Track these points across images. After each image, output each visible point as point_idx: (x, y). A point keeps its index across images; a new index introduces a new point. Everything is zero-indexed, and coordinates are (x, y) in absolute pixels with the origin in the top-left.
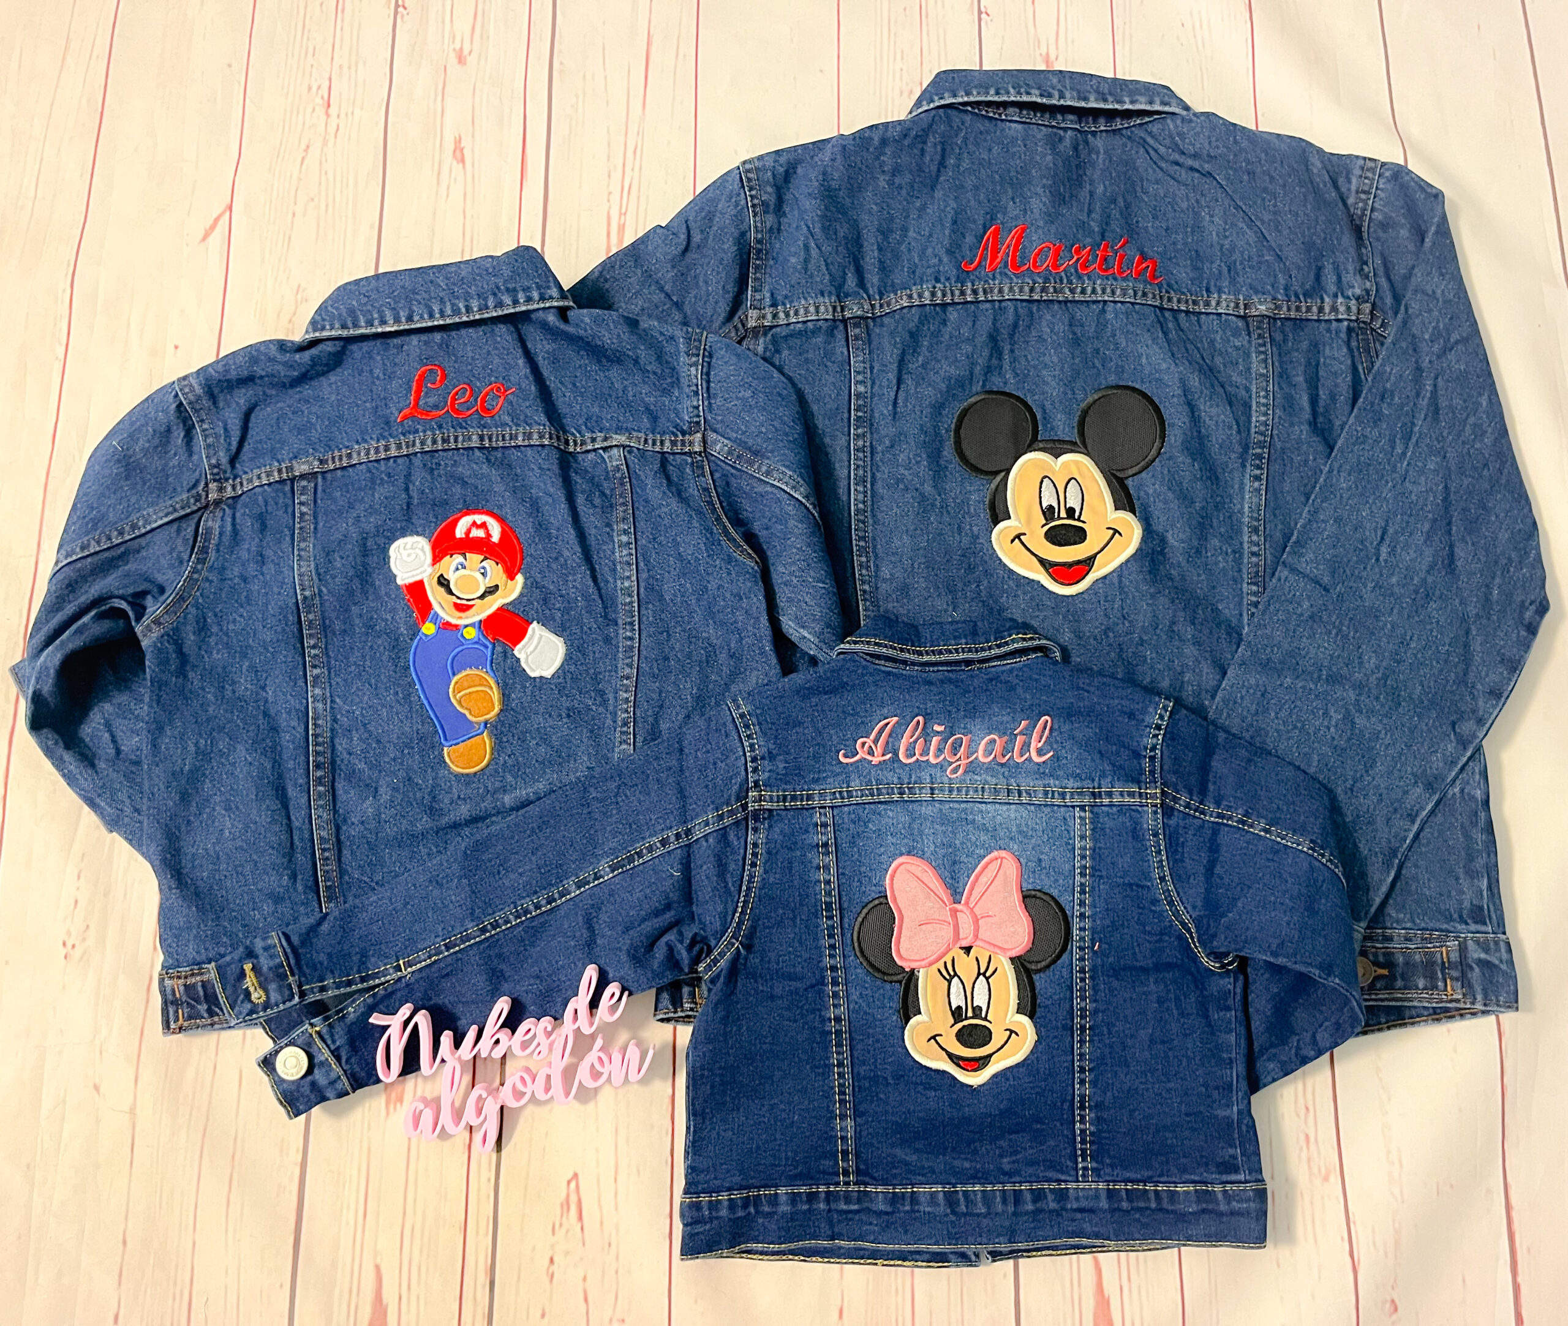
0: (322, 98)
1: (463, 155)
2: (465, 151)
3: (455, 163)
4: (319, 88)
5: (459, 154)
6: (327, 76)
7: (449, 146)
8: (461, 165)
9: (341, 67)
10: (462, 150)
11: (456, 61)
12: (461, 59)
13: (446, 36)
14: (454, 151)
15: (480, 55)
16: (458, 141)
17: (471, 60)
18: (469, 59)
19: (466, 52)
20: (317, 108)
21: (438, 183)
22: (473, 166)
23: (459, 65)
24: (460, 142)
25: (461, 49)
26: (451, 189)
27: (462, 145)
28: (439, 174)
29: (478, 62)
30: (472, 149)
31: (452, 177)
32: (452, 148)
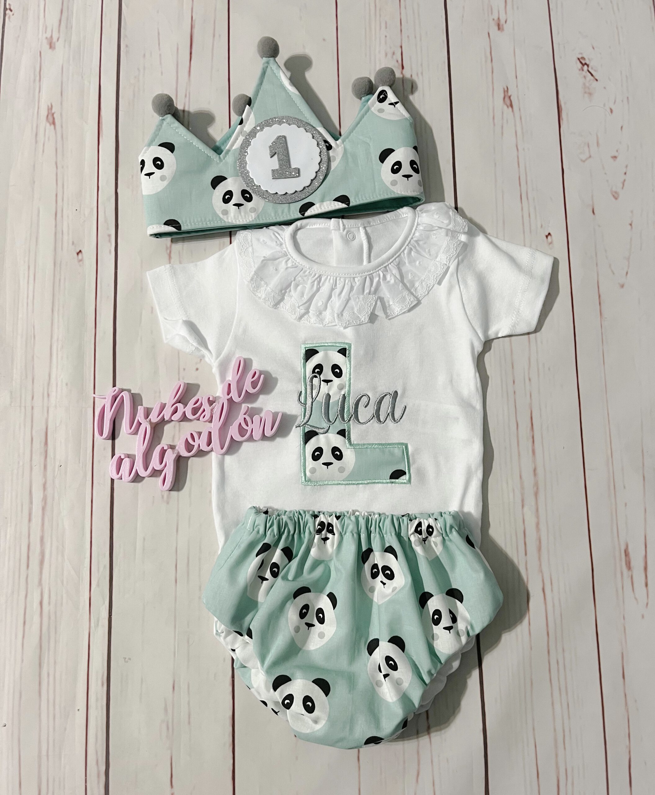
1: (54, 119)
2: (55, 115)
3: (48, 125)
5: (51, 119)
7: (44, 112)
8: (52, 126)
10: (53, 114)
11: (48, 47)
12: (51, 46)
13: (41, 28)
14: (47, 116)
15: (65, 41)
16: (50, 108)
17: (59, 45)
18: (57, 45)
19: (55, 39)
21: (36, 142)
22: (62, 127)
23: (50, 50)
24: (51, 109)
25: (51, 37)
26: (45, 145)
27: (53, 111)
28: (36, 135)
29: (64, 47)
30: (61, 115)
31: (47, 136)
32: (46, 114)
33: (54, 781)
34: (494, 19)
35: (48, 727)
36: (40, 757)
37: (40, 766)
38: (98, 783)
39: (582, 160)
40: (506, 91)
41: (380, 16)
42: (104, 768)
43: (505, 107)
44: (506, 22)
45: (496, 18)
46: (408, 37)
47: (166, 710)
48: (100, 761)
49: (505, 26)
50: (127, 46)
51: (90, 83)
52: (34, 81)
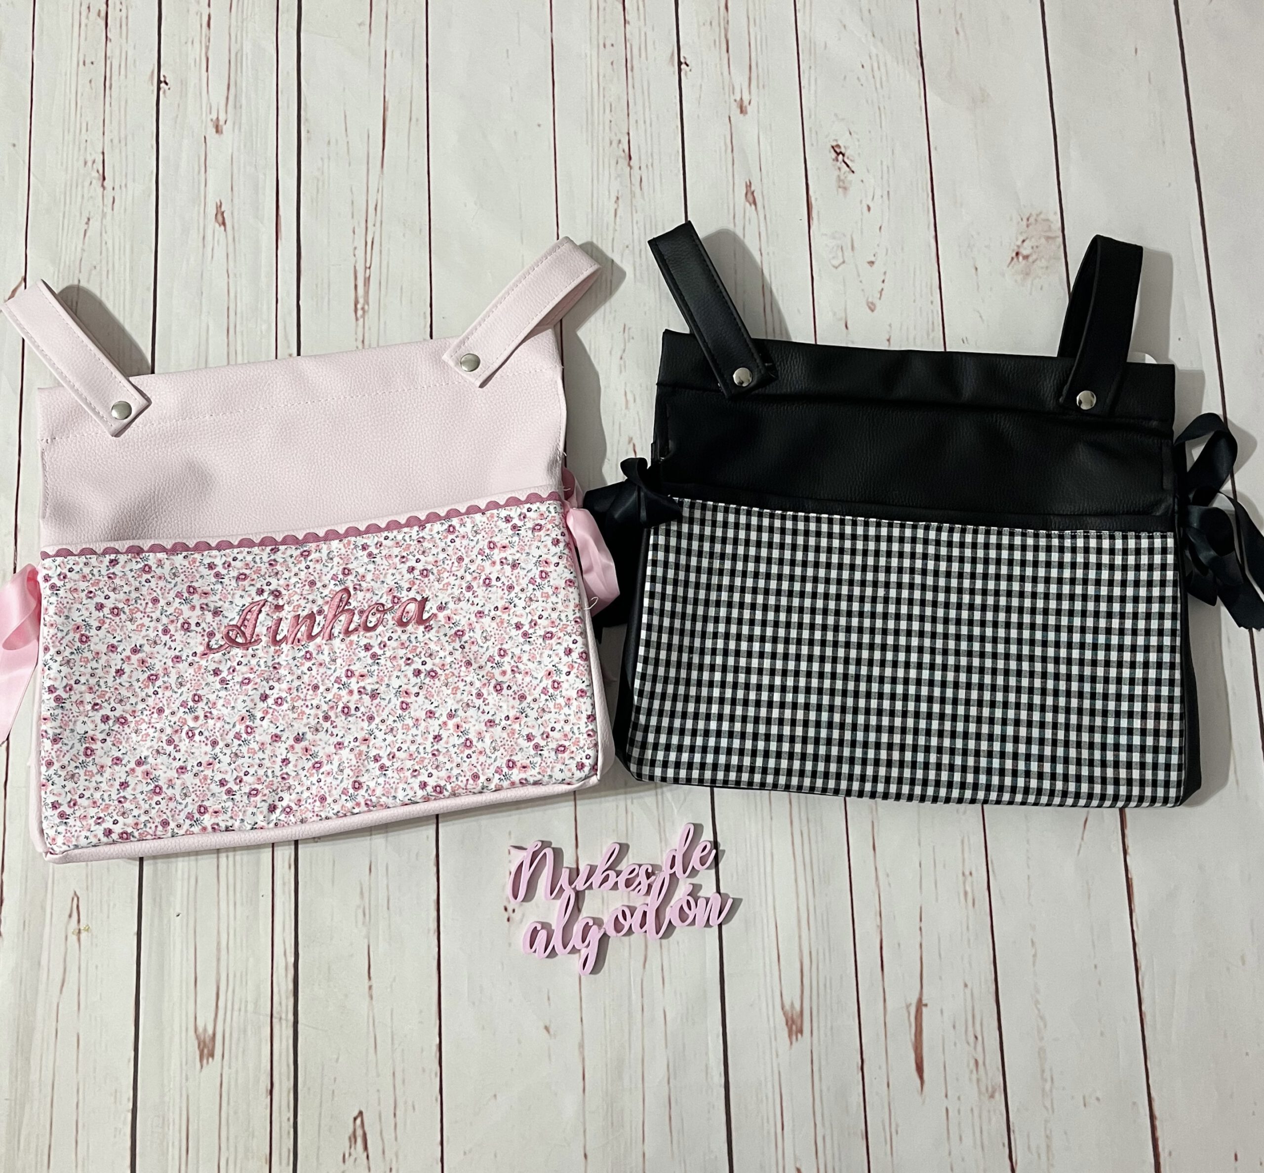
0: (98, 171)
1: (224, 218)
2: (225, 215)
3: (217, 225)
4: (94, 162)
5: (221, 219)
6: (101, 150)
7: (211, 211)
8: (222, 228)
9: (112, 141)
10: (223, 213)
11: (214, 130)
12: (218, 130)
13: (204, 109)
14: (216, 215)
15: (234, 124)
16: (219, 206)
17: (226, 128)
18: (224, 128)
19: (221, 122)
20: (94, 182)
21: (204, 246)
22: (233, 228)
23: (217, 136)
24: (221, 206)
25: (218, 118)
26: (215, 251)
27: (223, 209)
28: (204, 238)
29: (234, 130)
30: (232, 213)
31: (216, 239)
32: (214, 212)
33: (235, 976)
34: (735, 101)
35: (228, 916)
36: (219, 950)
37: (218, 960)
38: (286, 976)
39: (834, 266)
40: (749, 186)
41: (604, 97)
42: (292, 960)
43: (748, 204)
44: (750, 103)
45: (738, 99)
46: (637, 121)
47: (362, 893)
48: (288, 952)
49: (749, 109)
50: (308, 132)
51: (265, 175)
52: (199, 172)
